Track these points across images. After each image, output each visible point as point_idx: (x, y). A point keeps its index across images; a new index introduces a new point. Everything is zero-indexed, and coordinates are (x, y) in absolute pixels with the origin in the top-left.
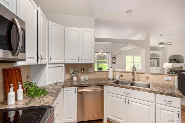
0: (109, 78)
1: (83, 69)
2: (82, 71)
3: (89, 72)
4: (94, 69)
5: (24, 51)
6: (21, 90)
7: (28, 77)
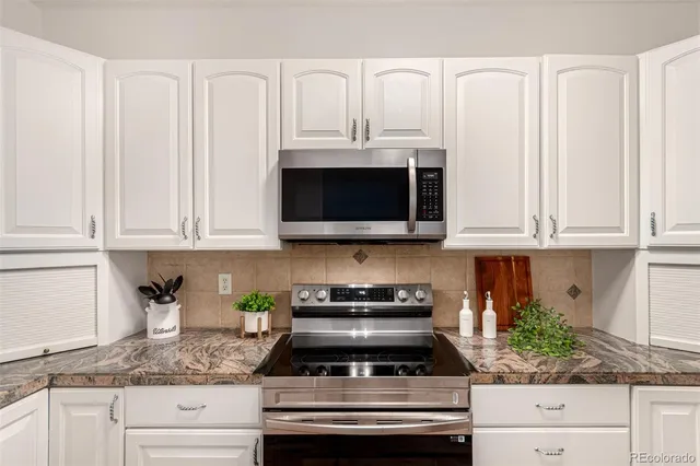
5: (440, 217)
6: (489, 314)
7: (574, 292)
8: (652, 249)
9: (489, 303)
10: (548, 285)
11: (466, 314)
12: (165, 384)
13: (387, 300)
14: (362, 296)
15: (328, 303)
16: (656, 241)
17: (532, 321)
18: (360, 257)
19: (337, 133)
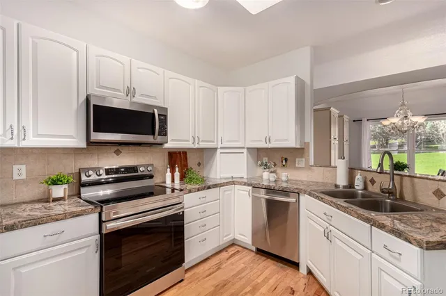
0: (338, 183)
1: (286, 160)
2: (284, 163)
3: (297, 165)
4: (307, 161)
5: (165, 135)
6: (177, 174)
7: (199, 164)
8: (221, 148)
9: (177, 169)
10: (192, 162)
11: (169, 175)
12: (35, 225)
13: (135, 172)
14: (123, 171)
15: (104, 176)
16: (222, 146)
17: (190, 175)
18: (118, 152)
19: (119, 90)
